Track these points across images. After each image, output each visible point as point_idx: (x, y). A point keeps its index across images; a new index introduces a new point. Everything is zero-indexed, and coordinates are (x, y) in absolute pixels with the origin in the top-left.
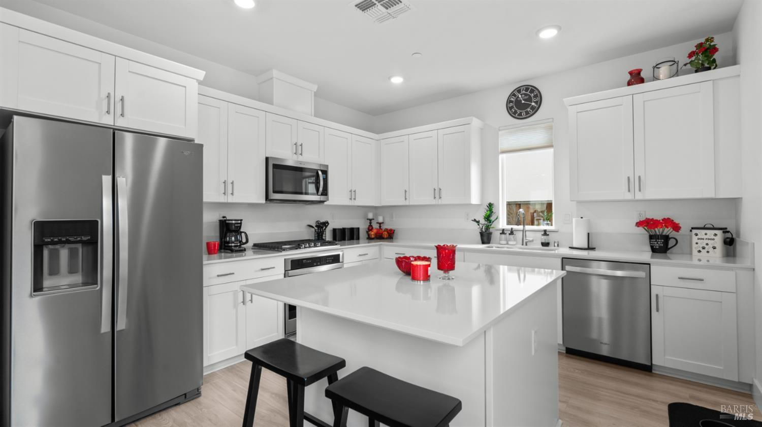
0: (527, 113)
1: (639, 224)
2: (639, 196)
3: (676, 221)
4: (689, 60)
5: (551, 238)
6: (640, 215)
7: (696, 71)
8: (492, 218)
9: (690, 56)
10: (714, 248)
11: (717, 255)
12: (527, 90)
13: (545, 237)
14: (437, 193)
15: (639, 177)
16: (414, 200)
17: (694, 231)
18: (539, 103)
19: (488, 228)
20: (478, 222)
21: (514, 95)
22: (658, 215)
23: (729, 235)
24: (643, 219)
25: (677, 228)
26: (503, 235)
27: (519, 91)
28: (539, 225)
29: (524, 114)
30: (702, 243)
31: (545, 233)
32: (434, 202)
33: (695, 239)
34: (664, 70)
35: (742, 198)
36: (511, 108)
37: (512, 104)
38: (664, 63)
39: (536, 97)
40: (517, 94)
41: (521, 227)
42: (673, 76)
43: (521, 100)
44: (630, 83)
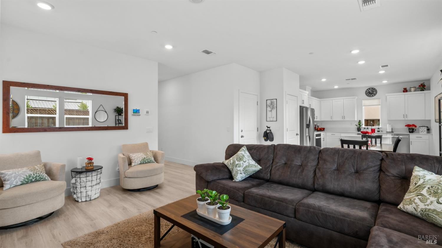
0: (372, 95)
1: (406, 126)
2: (406, 119)
3: (415, 125)
4: (419, 87)
5: (380, 130)
6: (406, 123)
7: (421, 91)
8: (361, 125)
9: (419, 86)
10: (425, 131)
11: (426, 132)
12: (372, 89)
13: (379, 129)
14: (344, 117)
15: (406, 115)
16: (334, 119)
17: (420, 127)
18: (376, 93)
19: (360, 127)
20: (357, 126)
21: (368, 90)
22: (411, 124)
23: (428, 128)
24: (407, 124)
25: (416, 126)
26: (365, 129)
27: (370, 89)
28: (376, 126)
29: (371, 96)
30: (422, 130)
31: (378, 128)
32: (342, 120)
33: (420, 129)
34: (413, 89)
35: (430, 120)
36: (367, 94)
37: (367, 93)
38: (413, 87)
39: (375, 91)
40: (369, 90)
41: (371, 127)
42: (415, 91)
43: (371, 92)
44: (404, 92)
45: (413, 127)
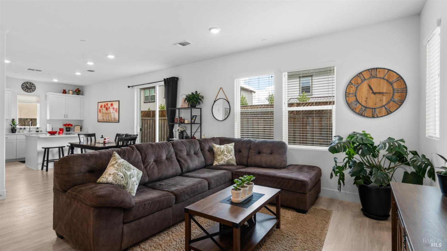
0: (30, 91)
1: (64, 125)
2: (66, 119)
3: (72, 124)
4: (75, 91)
5: (39, 130)
6: (64, 123)
7: (77, 94)
8: (15, 124)
10: (79, 130)
12: (30, 84)
15: (67, 115)
17: (75, 126)
18: (35, 89)
19: (15, 127)
20: (11, 125)
21: (25, 84)
22: (69, 123)
23: (81, 127)
25: (72, 126)
26: (21, 130)
29: (29, 91)
30: (77, 129)
31: (36, 128)
33: (75, 128)
34: (71, 92)
35: (84, 120)
37: (24, 87)
38: (71, 90)
39: (34, 87)
40: (27, 84)
41: (29, 127)
42: (73, 94)
43: (28, 87)
44: (63, 93)
45: (70, 126)
